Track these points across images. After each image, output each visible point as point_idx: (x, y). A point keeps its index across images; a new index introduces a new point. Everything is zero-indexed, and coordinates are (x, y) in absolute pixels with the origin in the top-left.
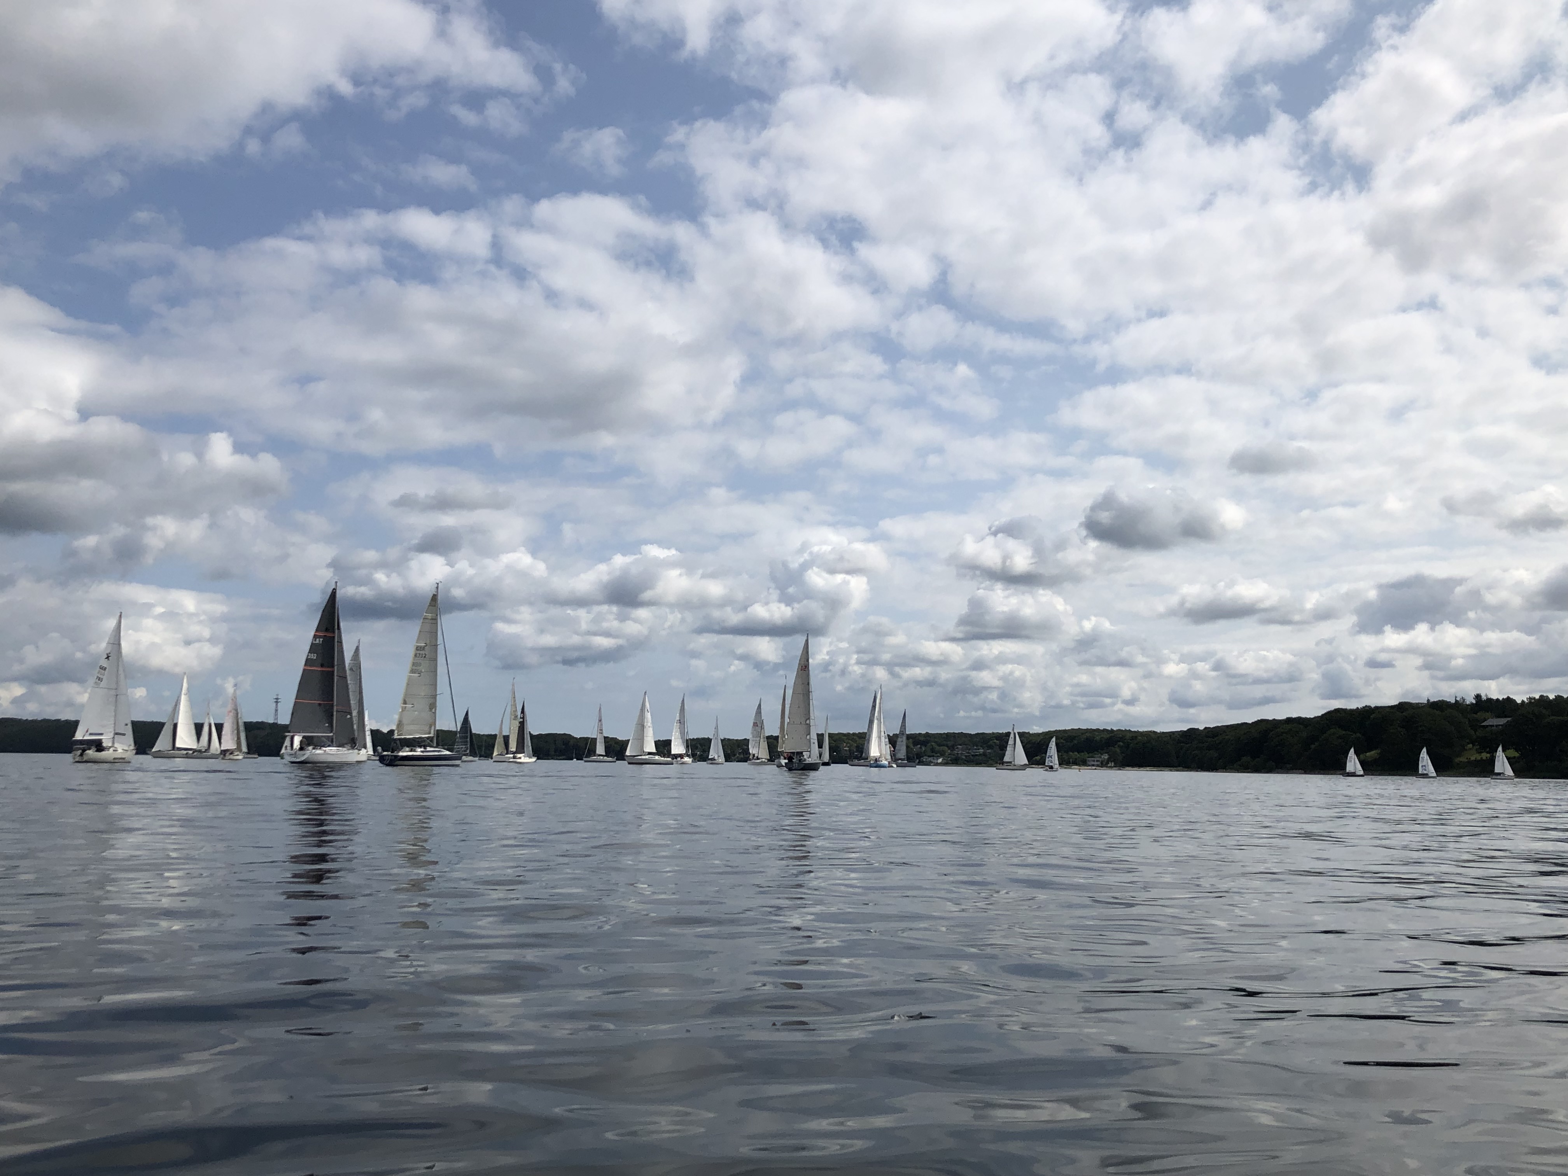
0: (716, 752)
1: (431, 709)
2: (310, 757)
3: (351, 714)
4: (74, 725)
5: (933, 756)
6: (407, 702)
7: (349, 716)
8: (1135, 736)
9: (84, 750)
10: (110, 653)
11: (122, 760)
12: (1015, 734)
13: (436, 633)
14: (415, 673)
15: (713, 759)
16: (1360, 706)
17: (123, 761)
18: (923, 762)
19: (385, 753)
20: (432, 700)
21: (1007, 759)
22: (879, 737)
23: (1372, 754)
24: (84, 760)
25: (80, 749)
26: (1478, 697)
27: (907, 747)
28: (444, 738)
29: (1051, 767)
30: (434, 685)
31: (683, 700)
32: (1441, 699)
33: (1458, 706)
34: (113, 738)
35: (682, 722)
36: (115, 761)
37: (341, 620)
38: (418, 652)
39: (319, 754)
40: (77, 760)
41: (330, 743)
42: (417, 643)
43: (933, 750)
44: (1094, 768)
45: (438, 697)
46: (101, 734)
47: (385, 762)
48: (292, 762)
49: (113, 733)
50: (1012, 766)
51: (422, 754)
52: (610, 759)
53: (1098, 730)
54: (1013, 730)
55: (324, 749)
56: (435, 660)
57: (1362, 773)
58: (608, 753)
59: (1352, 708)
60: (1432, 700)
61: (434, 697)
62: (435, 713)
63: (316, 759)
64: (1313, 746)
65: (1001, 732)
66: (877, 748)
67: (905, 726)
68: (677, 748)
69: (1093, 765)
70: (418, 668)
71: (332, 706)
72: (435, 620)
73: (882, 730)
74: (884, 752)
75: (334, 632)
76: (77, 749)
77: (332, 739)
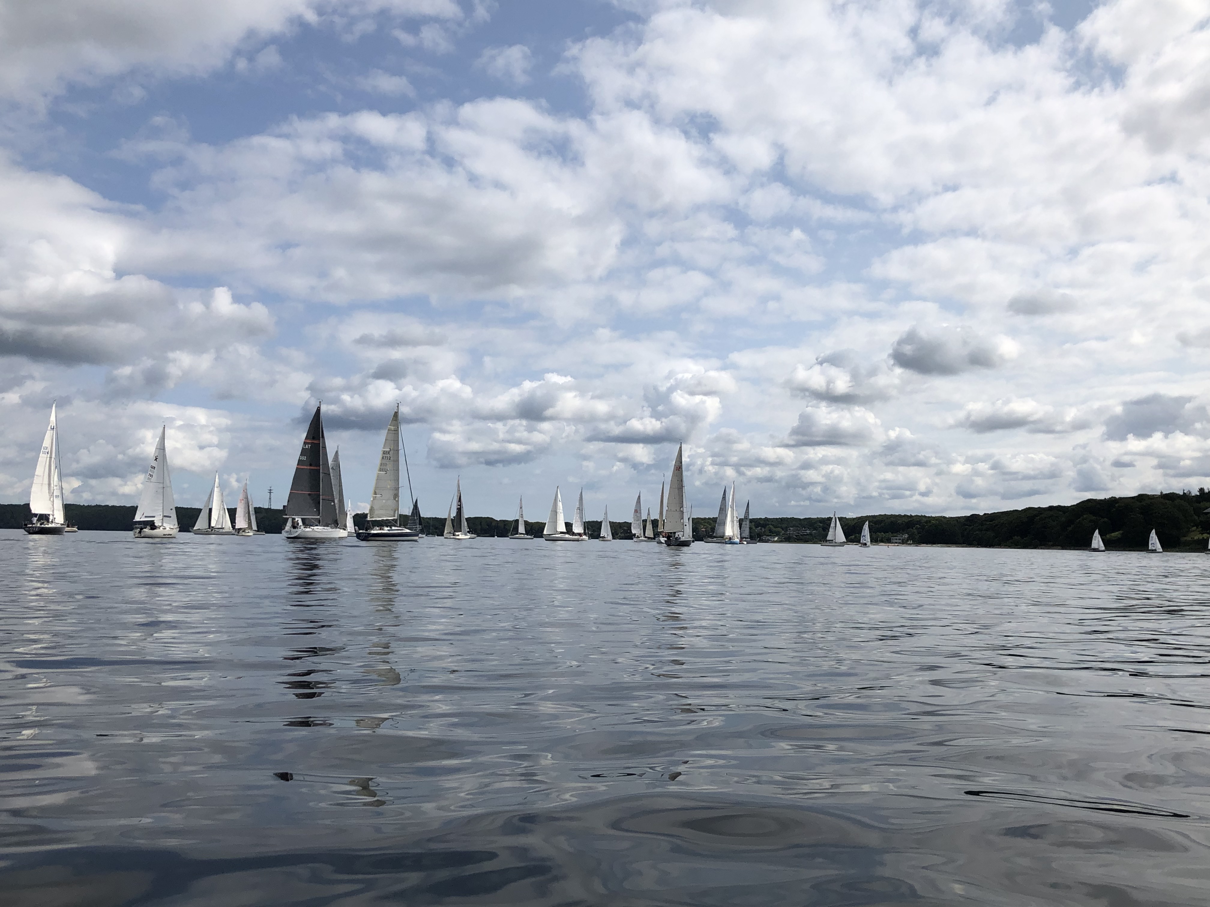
0: (606, 531)
1: (395, 499)
2: (302, 534)
3: (334, 502)
4: (134, 510)
5: (771, 535)
6: (377, 493)
7: (332, 504)
8: (929, 520)
9: (141, 529)
10: (157, 457)
11: (169, 536)
12: (836, 518)
13: (398, 440)
14: (383, 471)
15: (604, 537)
16: (1107, 497)
17: (171, 536)
18: (763, 540)
19: (361, 531)
20: (396, 491)
21: (829, 537)
22: (733, 521)
23: (1116, 534)
24: (142, 536)
25: (138, 528)
26: (1202, 490)
27: (750, 528)
28: (404, 520)
29: (865, 544)
30: (397, 480)
31: (581, 493)
32: (1172, 492)
33: (1185, 497)
34: (162, 519)
35: (581, 509)
36: (165, 536)
37: (324, 429)
38: (384, 455)
39: (308, 531)
40: (136, 536)
41: (318, 524)
42: (384, 448)
43: (770, 531)
44: (897, 544)
45: (400, 489)
46: (153, 516)
47: (362, 538)
48: (288, 538)
49: (162, 515)
50: (832, 543)
51: (389, 532)
52: (529, 537)
53: (900, 516)
54: (834, 515)
55: (312, 527)
56: (398, 461)
57: (1103, 548)
58: (527, 533)
59: (1101, 498)
60: (1164, 493)
61: (397, 489)
62: (398, 501)
63: (307, 535)
64: (1070, 529)
65: (824, 517)
66: (730, 529)
67: (748, 512)
68: (578, 529)
69: (896, 543)
70: (384, 467)
71: (319, 495)
72: (396, 431)
73: (735, 515)
74: (736, 532)
75: (320, 440)
76: (137, 528)
77: (320, 521)
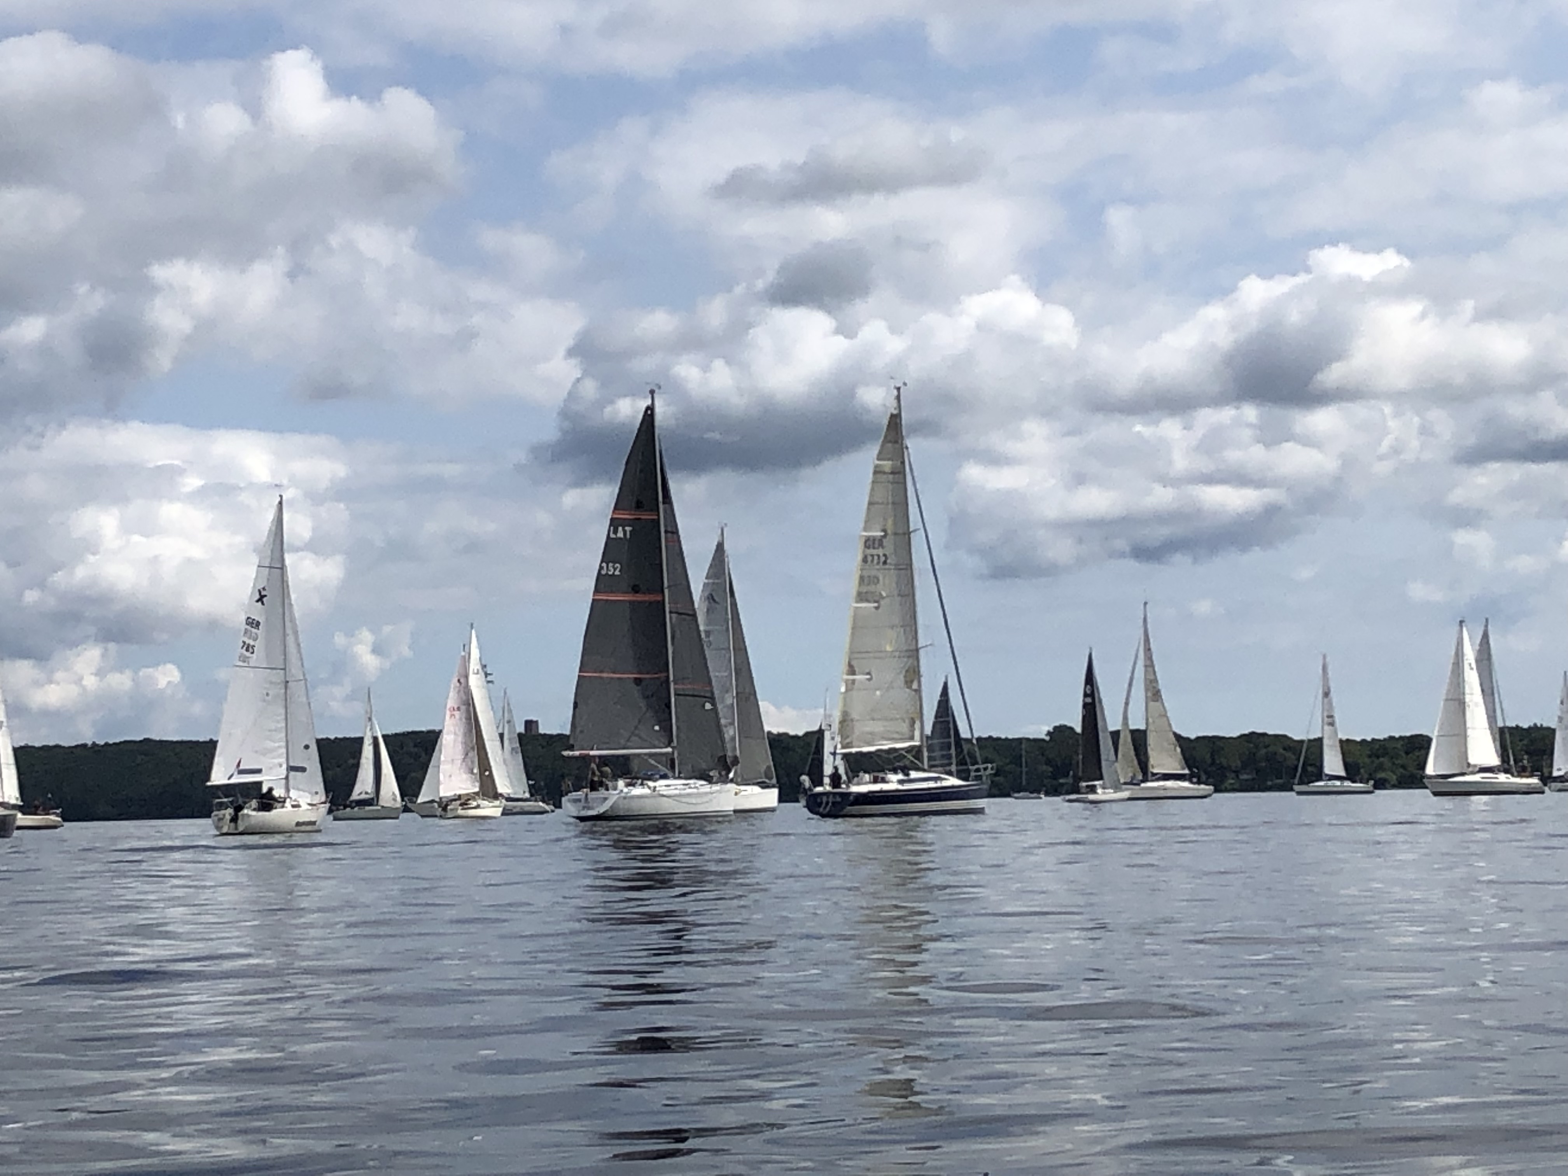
1: (908, 683)
2: (621, 802)
3: (712, 699)
6: (857, 669)
7: (708, 706)
9: (238, 809)
10: (264, 589)
13: (906, 502)
14: (868, 601)
17: (309, 828)
20: (911, 661)
30: (911, 625)
34: (287, 778)
37: (670, 479)
38: (870, 552)
39: (639, 797)
41: (664, 770)
42: (865, 530)
45: (922, 653)
46: (259, 771)
47: (821, 810)
49: (285, 766)
51: (900, 787)
55: (651, 784)
56: (909, 566)
58: (1352, 772)
61: (914, 653)
62: (918, 691)
63: (637, 808)
70: (872, 588)
71: (667, 682)
72: (900, 472)
75: (657, 509)
76: (221, 806)
77: (673, 761)
